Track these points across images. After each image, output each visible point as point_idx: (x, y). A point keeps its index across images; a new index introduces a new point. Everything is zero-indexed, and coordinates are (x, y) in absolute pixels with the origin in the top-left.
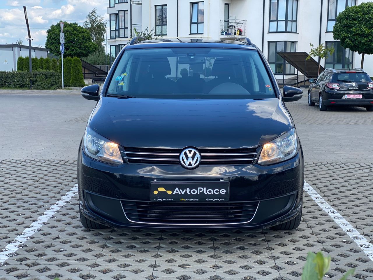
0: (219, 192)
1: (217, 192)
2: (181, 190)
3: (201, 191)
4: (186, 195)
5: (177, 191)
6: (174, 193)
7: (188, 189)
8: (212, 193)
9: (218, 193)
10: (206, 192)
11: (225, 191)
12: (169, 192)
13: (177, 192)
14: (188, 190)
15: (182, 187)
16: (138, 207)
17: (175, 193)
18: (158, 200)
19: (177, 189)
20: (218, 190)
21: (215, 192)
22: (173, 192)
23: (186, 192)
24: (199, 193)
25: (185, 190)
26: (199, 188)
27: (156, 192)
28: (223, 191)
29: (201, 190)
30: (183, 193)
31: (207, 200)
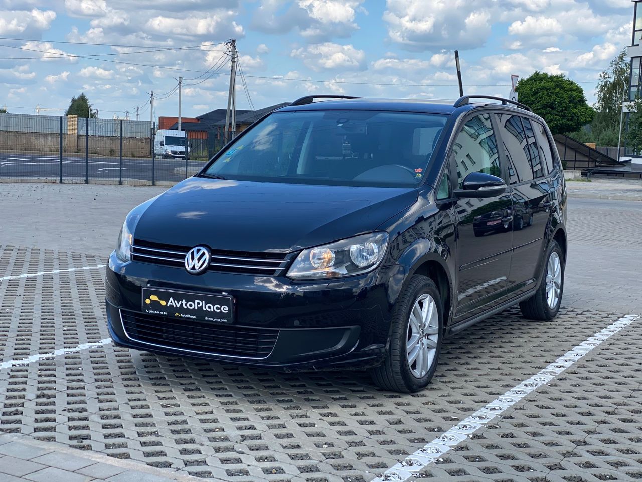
0: (220, 309)
1: (217, 308)
2: (176, 301)
3: (199, 306)
4: (181, 309)
5: (171, 302)
6: (168, 305)
7: (184, 300)
8: (212, 310)
9: (219, 311)
10: (205, 308)
11: (227, 309)
12: (163, 303)
13: (171, 304)
14: (184, 302)
15: (177, 298)
16: (137, 320)
17: (170, 305)
18: (150, 311)
19: (171, 299)
20: (219, 307)
21: (214, 308)
22: (167, 303)
23: (182, 304)
24: (196, 308)
25: (180, 302)
26: (196, 301)
27: (148, 301)
28: (225, 309)
29: (198, 303)
30: (178, 306)
31: (206, 318)
